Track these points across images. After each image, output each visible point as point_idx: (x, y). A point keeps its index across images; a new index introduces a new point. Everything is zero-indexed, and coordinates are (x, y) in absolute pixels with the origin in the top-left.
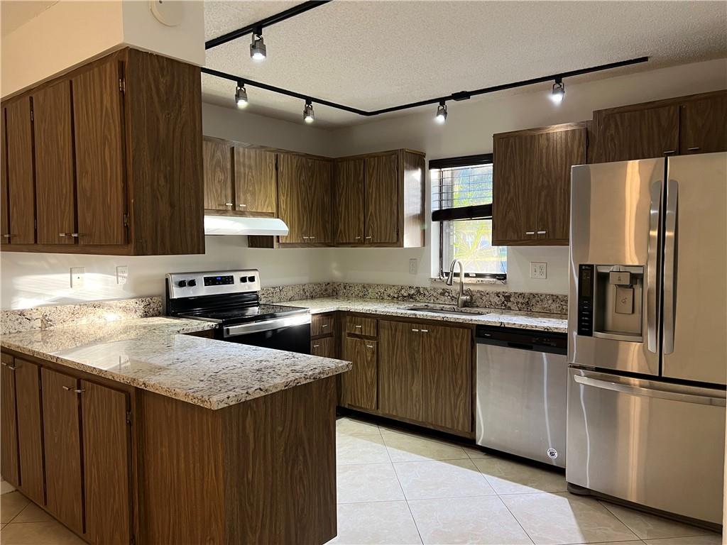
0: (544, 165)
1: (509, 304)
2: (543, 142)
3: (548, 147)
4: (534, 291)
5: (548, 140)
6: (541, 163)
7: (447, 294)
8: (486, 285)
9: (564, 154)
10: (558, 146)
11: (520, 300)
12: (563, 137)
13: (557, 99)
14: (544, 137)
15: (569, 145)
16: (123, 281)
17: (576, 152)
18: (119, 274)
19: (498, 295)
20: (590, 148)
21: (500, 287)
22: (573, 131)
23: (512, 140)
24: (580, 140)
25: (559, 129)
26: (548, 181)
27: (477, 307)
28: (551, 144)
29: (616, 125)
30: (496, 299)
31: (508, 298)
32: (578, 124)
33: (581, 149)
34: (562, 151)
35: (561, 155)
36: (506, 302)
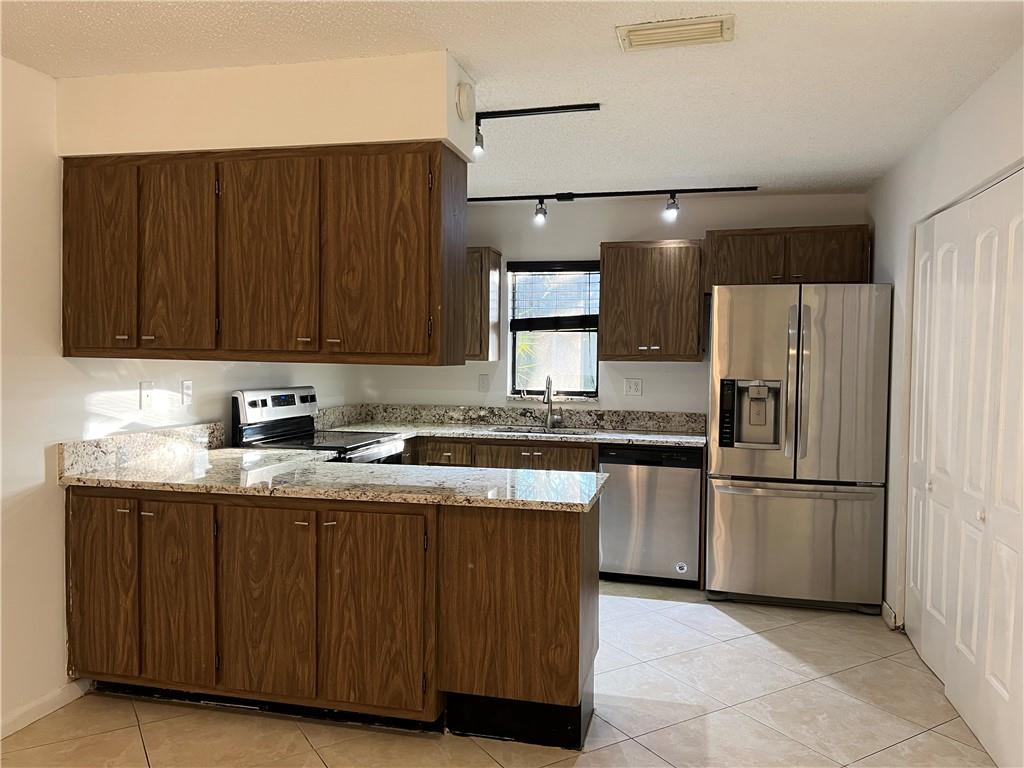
0: (657, 280)
1: (602, 423)
2: (656, 256)
3: (661, 261)
4: (630, 409)
5: (661, 254)
6: (654, 277)
7: (529, 414)
8: (576, 403)
9: (677, 269)
10: (672, 261)
11: (615, 418)
12: (677, 253)
13: (671, 215)
14: (657, 251)
15: (683, 261)
16: (188, 401)
17: (689, 268)
18: (185, 391)
19: (589, 413)
20: (703, 266)
21: (591, 405)
22: (687, 248)
23: (622, 251)
24: (693, 257)
25: (672, 245)
26: (661, 297)
27: (566, 427)
28: (664, 259)
29: (729, 247)
30: (588, 419)
31: (601, 417)
32: (691, 241)
33: (695, 267)
34: (675, 267)
35: (675, 272)
36: (599, 420)
